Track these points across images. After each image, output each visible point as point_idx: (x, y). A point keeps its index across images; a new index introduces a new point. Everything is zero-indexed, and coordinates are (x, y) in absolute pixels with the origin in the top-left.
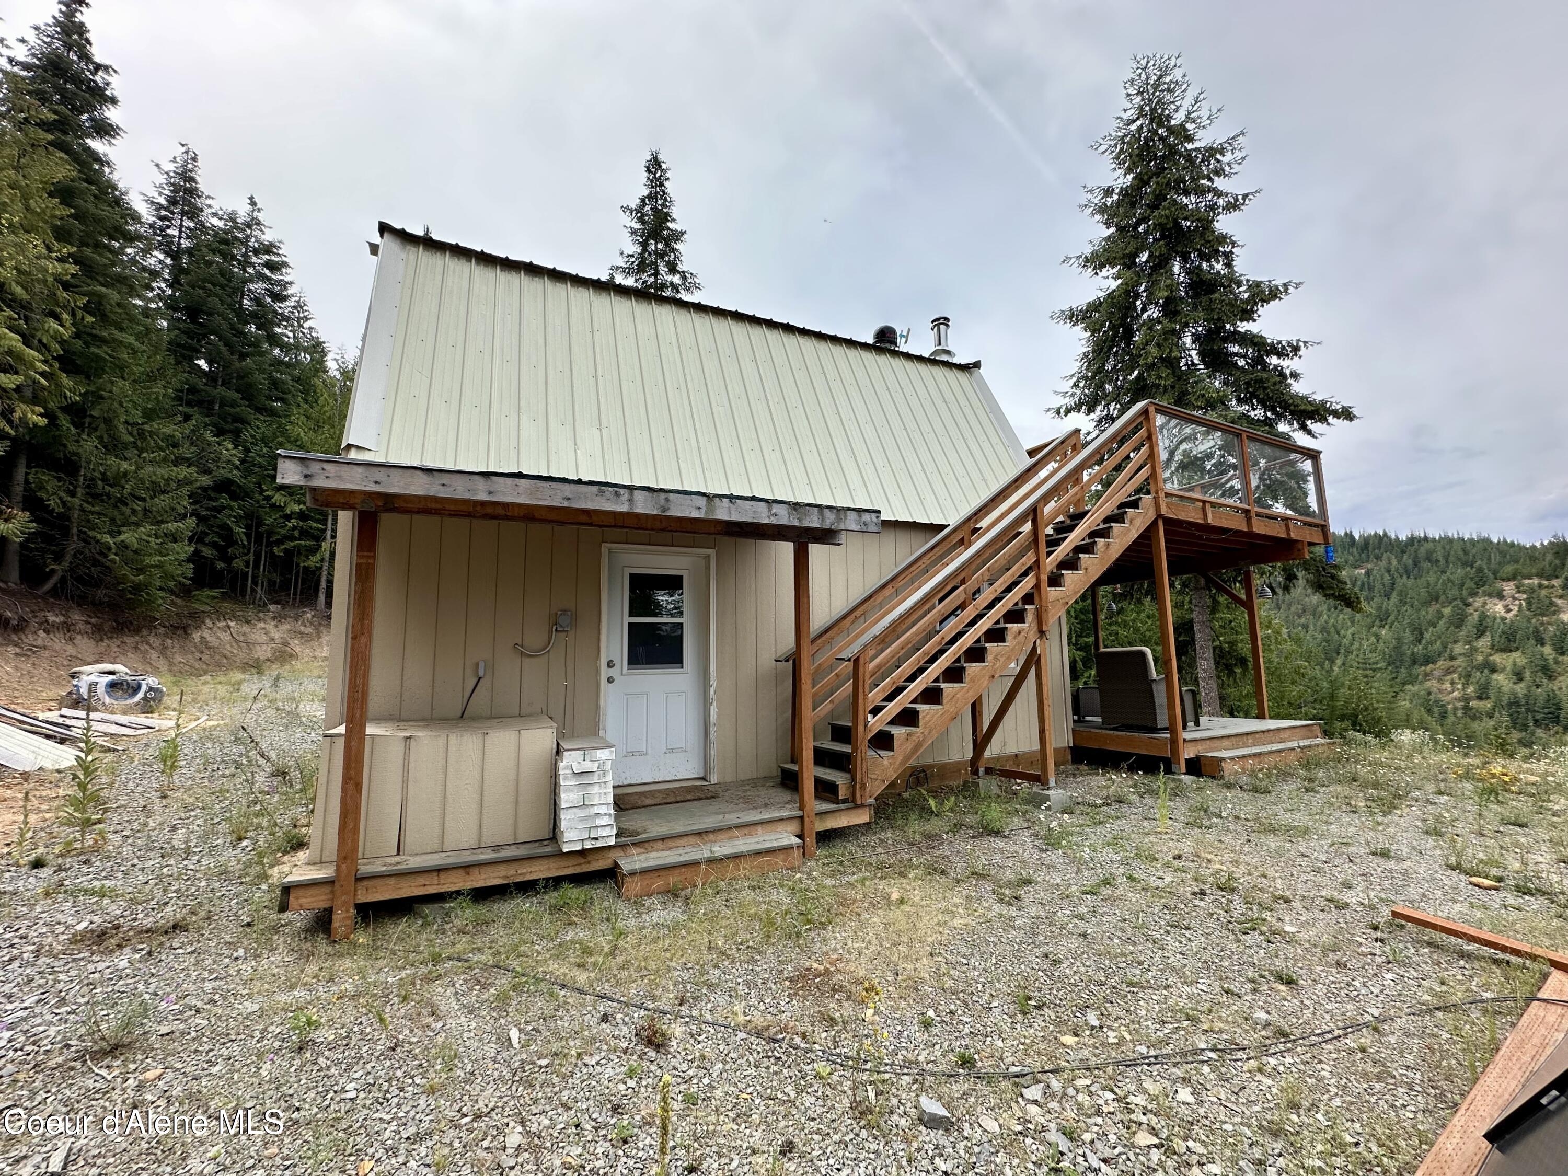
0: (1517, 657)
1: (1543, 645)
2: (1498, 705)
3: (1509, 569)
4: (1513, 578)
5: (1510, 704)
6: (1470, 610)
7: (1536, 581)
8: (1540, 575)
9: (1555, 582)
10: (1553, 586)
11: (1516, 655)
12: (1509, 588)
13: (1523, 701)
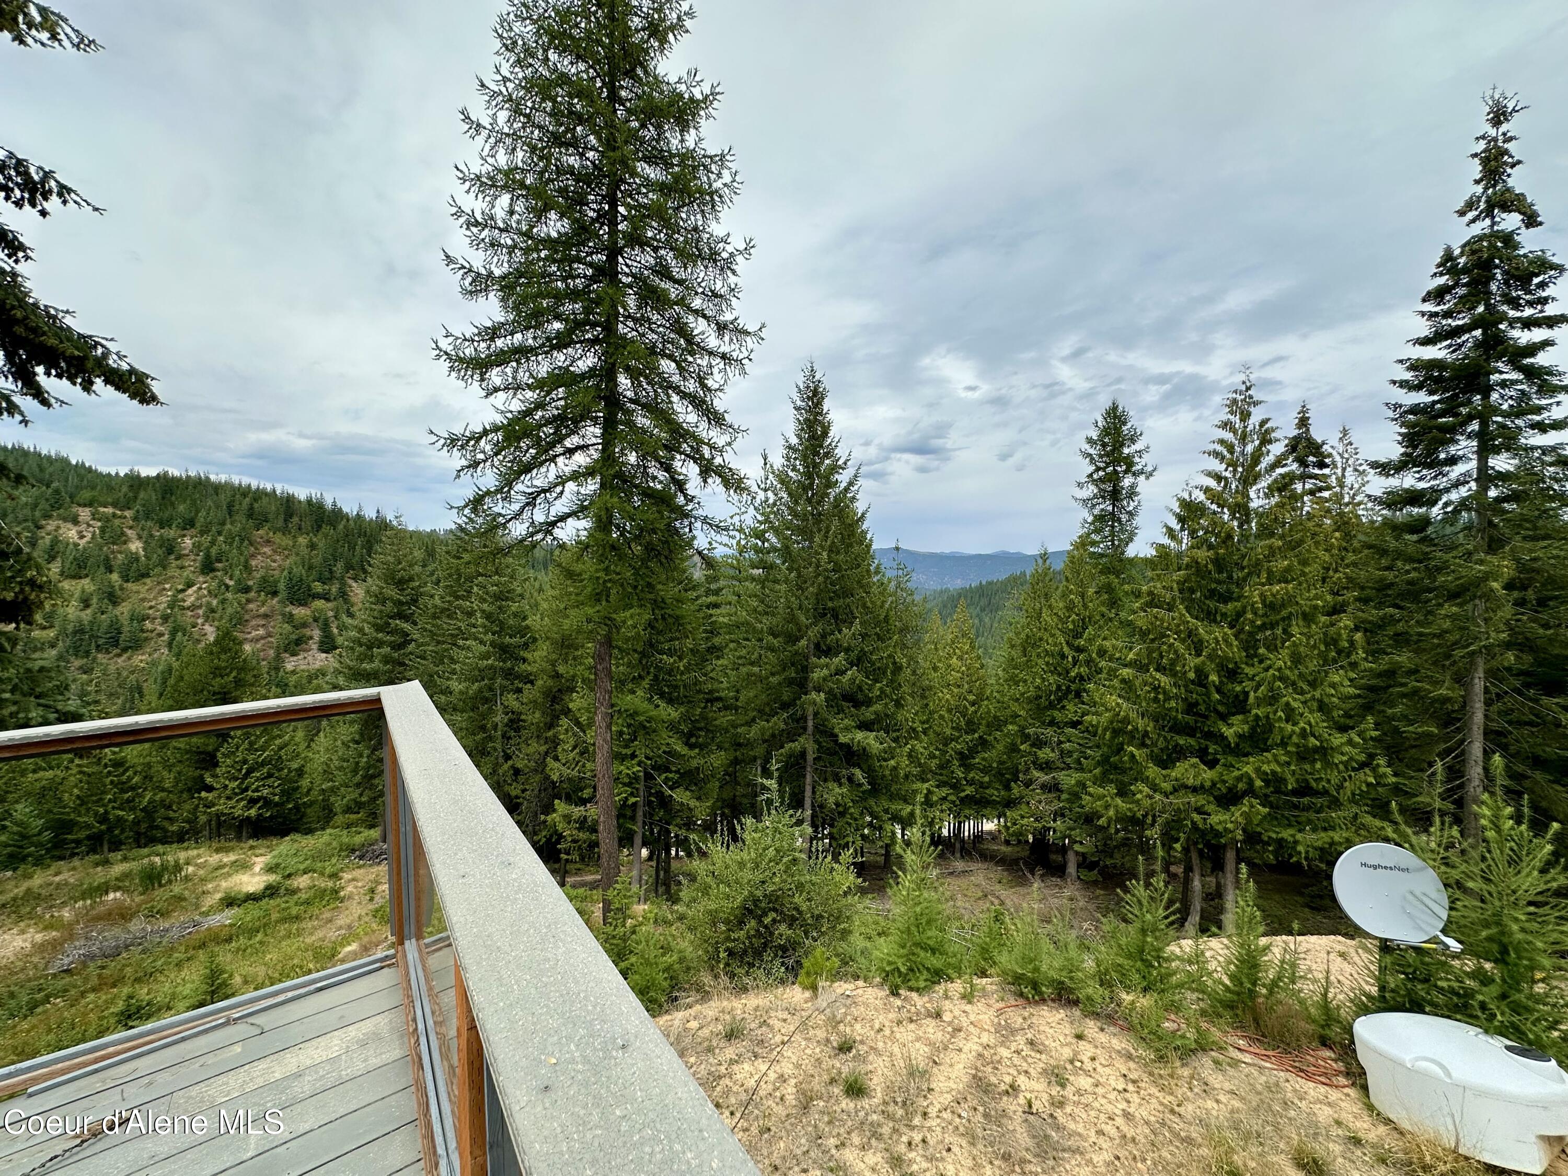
0: (86, 584)
1: (111, 572)
2: (63, 632)
3: (86, 495)
4: (90, 504)
5: (75, 633)
6: (42, 533)
7: (109, 510)
8: (115, 505)
9: (128, 513)
10: (125, 517)
11: (86, 582)
12: (85, 514)
13: (88, 628)
